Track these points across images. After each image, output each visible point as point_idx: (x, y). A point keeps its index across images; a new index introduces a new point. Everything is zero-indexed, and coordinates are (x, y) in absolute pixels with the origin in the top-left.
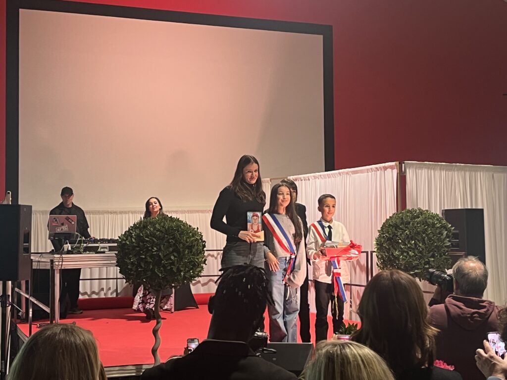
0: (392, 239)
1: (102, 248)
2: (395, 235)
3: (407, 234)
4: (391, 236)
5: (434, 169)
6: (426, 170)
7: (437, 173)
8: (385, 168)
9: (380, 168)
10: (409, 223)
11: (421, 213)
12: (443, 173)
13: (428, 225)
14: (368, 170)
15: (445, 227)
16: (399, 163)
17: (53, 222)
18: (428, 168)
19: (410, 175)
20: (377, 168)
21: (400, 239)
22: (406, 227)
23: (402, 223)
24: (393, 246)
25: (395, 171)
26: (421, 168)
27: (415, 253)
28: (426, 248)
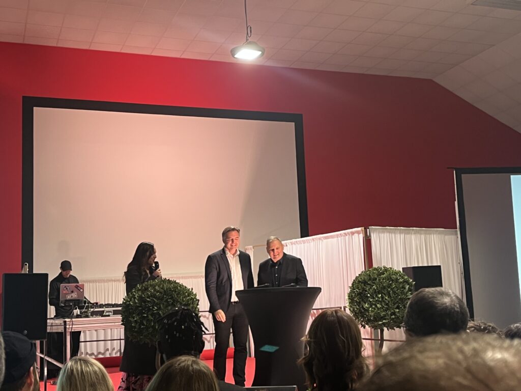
0: (362, 293)
1: (107, 312)
2: (364, 290)
3: (374, 288)
4: (361, 291)
5: (394, 233)
6: (388, 234)
7: (398, 236)
8: (353, 233)
9: (348, 233)
10: (376, 279)
11: (386, 270)
12: (402, 236)
13: (392, 280)
14: (337, 235)
15: (406, 282)
16: (365, 228)
17: (64, 290)
18: (389, 232)
19: (374, 238)
20: (345, 233)
21: (369, 293)
22: (373, 283)
23: (370, 279)
24: (362, 300)
25: (361, 236)
26: (383, 232)
27: (382, 305)
28: (391, 300)
